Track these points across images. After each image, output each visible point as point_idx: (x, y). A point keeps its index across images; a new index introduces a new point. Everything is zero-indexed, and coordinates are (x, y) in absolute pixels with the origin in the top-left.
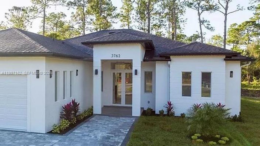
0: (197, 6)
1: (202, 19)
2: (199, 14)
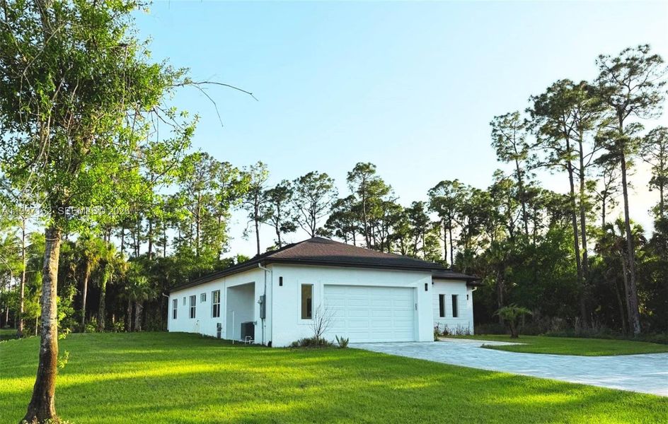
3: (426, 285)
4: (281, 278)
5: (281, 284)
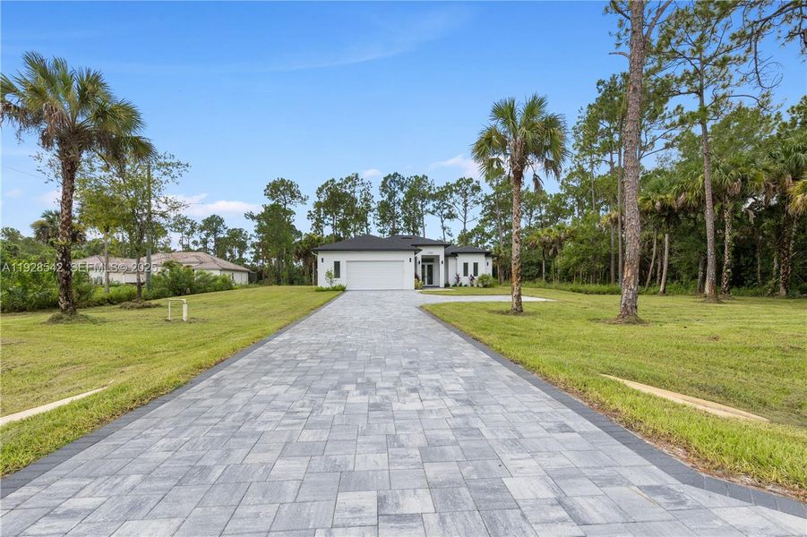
0: (440, 214)
2: (442, 222)
3: (410, 259)
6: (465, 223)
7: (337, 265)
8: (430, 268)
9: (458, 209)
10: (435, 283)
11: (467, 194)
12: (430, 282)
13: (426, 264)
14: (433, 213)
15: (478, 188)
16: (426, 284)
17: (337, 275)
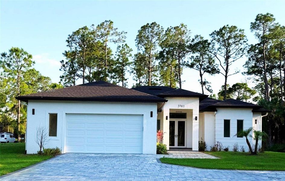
0: (199, 67)
1: (203, 80)
2: (201, 75)
3: (152, 113)
4: (33, 110)
5: (33, 113)
6: (226, 77)
7: (53, 118)
8: (182, 126)
9: (219, 61)
10: (187, 145)
11: (229, 45)
12: (182, 142)
13: (176, 121)
14: (192, 66)
15: (242, 37)
16: (176, 145)
17: (53, 132)
